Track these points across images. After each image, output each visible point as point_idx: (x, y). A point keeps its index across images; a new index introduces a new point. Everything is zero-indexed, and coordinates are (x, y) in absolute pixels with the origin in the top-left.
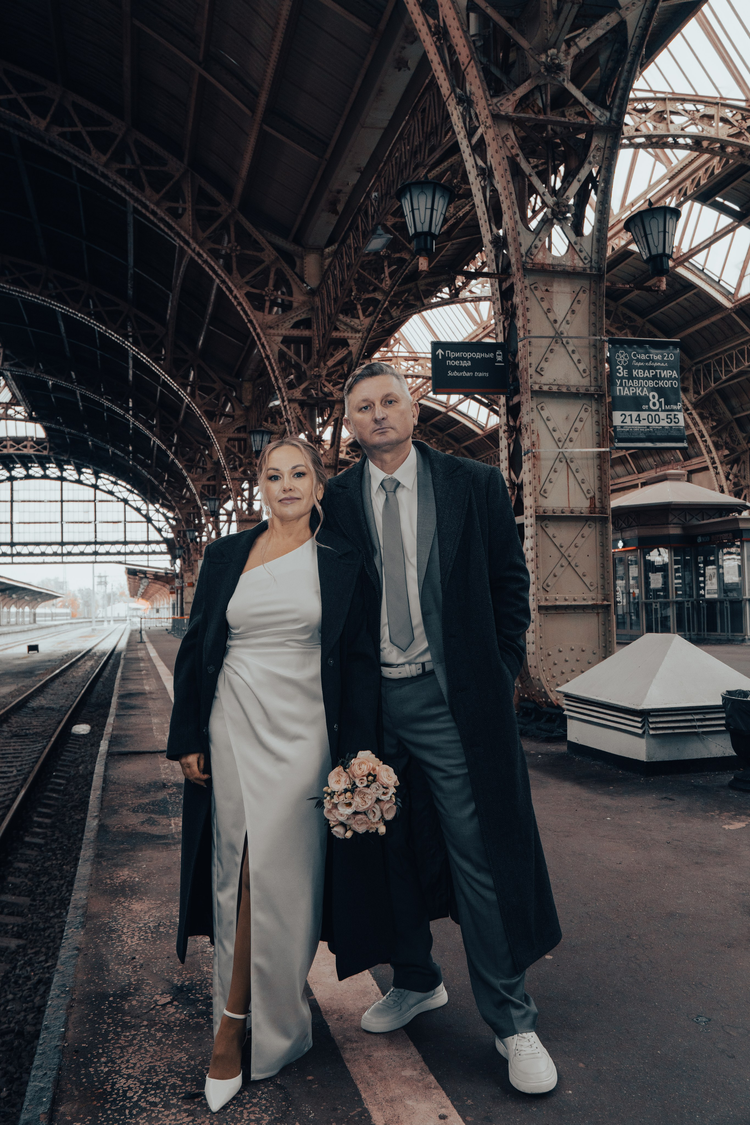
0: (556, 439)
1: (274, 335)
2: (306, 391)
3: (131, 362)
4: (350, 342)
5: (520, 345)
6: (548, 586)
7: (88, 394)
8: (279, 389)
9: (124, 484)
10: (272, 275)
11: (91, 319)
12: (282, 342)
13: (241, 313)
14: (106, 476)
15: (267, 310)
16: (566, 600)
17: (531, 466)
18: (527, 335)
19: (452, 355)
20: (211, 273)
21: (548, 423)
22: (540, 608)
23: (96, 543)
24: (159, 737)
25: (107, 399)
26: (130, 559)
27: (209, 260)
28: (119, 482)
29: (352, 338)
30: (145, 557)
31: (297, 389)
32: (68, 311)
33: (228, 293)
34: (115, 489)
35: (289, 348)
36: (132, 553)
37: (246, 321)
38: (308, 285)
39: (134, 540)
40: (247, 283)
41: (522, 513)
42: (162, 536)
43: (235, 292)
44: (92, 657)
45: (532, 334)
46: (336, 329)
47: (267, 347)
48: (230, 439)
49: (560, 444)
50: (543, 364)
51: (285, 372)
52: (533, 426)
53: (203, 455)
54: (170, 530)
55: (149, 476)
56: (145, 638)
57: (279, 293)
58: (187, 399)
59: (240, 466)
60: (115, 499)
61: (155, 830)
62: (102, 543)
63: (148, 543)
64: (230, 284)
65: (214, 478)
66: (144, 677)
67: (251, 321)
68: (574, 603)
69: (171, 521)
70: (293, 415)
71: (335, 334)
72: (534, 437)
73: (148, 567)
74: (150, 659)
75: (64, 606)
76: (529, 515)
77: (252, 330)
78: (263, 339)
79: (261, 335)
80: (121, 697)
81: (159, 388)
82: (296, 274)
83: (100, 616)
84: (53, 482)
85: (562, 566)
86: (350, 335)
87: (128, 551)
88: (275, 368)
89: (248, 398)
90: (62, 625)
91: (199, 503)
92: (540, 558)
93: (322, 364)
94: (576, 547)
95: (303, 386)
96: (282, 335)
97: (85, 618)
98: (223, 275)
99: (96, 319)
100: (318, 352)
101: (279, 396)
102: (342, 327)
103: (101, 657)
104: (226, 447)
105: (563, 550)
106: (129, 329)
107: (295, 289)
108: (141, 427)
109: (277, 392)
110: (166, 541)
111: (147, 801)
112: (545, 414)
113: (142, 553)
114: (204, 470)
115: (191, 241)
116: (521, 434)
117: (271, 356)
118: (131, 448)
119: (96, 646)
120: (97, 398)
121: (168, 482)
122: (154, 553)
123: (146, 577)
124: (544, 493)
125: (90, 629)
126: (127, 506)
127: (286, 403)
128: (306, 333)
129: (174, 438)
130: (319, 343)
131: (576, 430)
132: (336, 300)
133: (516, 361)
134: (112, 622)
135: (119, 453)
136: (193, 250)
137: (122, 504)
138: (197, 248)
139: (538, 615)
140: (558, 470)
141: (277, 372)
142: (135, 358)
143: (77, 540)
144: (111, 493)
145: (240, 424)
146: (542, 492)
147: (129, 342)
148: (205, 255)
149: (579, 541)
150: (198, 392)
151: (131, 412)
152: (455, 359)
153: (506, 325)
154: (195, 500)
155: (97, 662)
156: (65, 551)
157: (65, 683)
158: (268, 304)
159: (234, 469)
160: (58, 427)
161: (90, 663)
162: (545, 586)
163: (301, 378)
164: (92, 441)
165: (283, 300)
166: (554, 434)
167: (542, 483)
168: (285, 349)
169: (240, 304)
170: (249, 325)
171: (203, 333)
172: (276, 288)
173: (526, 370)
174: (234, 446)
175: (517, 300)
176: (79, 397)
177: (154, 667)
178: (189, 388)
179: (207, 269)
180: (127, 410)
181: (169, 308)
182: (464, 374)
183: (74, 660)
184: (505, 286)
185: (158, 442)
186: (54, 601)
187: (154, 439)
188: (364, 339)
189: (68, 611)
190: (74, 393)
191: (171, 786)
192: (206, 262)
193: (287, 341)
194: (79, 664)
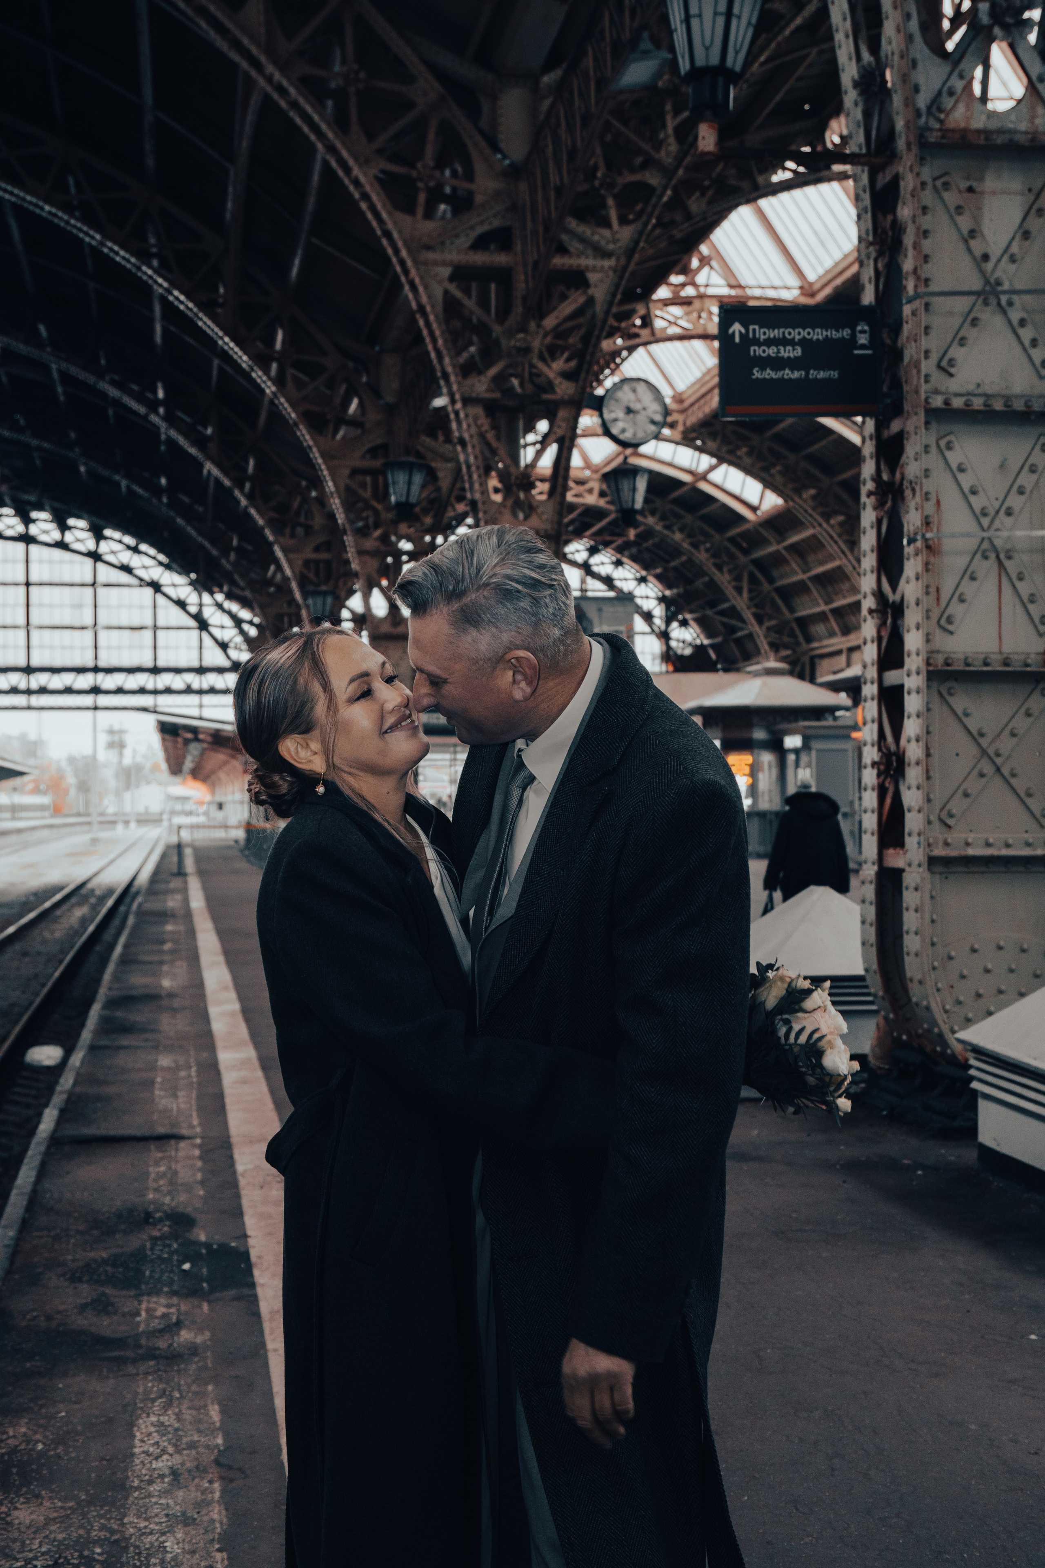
0: (978, 511)
1: (436, 263)
2: (500, 380)
3: (157, 308)
4: (592, 277)
5: (907, 310)
6: (951, 816)
7: (74, 370)
8: (446, 376)
9: (152, 551)
10: (431, 135)
11: (72, 216)
12: (451, 279)
13: (369, 216)
14: (117, 535)
15: (420, 211)
16: (988, 845)
17: (920, 568)
18: (922, 289)
19: (763, 334)
20: (306, 129)
21: (961, 477)
22: (933, 862)
23: (96, 670)
24: (164, 1102)
25: (113, 383)
26: (165, 702)
27: (302, 101)
28: (143, 547)
29: (594, 269)
30: (194, 699)
31: (483, 378)
32: (24, 199)
33: (340, 173)
34: (135, 561)
35: (467, 292)
36: (168, 691)
37: (379, 232)
38: (505, 157)
39: (172, 664)
40: (380, 152)
41: (900, 664)
42: (228, 657)
43: (356, 171)
44: (85, 899)
45: (933, 288)
46: (562, 250)
47: (421, 289)
48: (355, 472)
49: (985, 522)
50: (956, 352)
51: (457, 342)
52: (928, 485)
53: (305, 500)
54: (244, 646)
55: (200, 539)
56: (190, 865)
57: (447, 173)
58: (270, 389)
59: (377, 526)
60: (135, 581)
61: (106, 1326)
62: (109, 671)
63: (201, 670)
64: (345, 154)
65: (327, 546)
66: (166, 958)
67: (388, 234)
68: (1004, 852)
69: (246, 627)
70: (474, 430)
71: (559, 261)
72: (930, 508)
73: (201, 718)
74: (188, 915)
75: (37, 791)
76: (914, 668)
77: (390, 251)
78: (413, 273)
79: (409, 263)
80: (111, 1003)
81: (216, 362)
82: (481, 131)
83: (111, 810)
84: (10, 544)
85: (982, 775)
86: (590, 262)
87: (160, 686)
88: (437, 333)
89: (391, 386)
90: (33, 829)
91: (298, 595)
92: (935, 760)
93: (533, 325)
94: (1013, 735)
95: (493, 371)
96: (451, 263)
97: (79, 815)
98: (330, 135)
99: (83, 219)
100: (524, 299)
101: (445, 390)
102: (574, 246)
103: (103, 899)
104: (348, 489)
105: (984, 742)
106: (152, 241)
107: (479, 166)
108: (181, 440)
109: (442, 383)
110: (235, 666)
111: (104, 1255)
112: (954, 457)
113: (189, 690)
114: (308, 529)
115: (263, 59)
116: (903, 498)
117: (428, 309)
118: (163, 481)
119: (96, 874)
120: (91, 379)
121: (239, 550)
122: (212, 691)
123: (197, 739)
124: (946, 624)
125: (87, 837)
126: (159, 597)
127: (458, 406)
128: (501, 259)
129: (247, 463)
130: (526, 281)
131: (1021, 491)
132: (559, 191)
133: (899, 343)
134: (133, 825)
135: (140, 491)
136: (269, 79)
137: (149, 591)
138: (277, 76)
139: (927, 875)
140: (980, 575)
141: (440, 342)
142: (164, 300)
143: (58, 663)
144: (126, 569)
145: (376, 439)
146: (943, 622)
147: (150, 267)
148: (292, 91)
149: (1021, 723)
150: (290, 371)
151: (161, 410)
152: (769, 342)
153: (880, 266)
154: (290, 592)
155: (95, 909)
156: (34, 686)
157: (25, 954)
158: (422, 198)
159: (363, 533)
160: (15, 436)
161: (80, 912)
162: (944, 816)
163: (489, 353)
164: (86, 464)
165: (454, 189)
166: (973, 499)
167: (943, 603)
168: (458, 294)
169: (366, 197)
170: (385, 242)
171: (300, 252)
172: (440, 165)
173: (917, 365)
174: (363, 485)
175: (904, 212)
176: (55, 375)
177: (191, 933)
178: (274, 366)
179: (298, 121)
180: (153, 405)
181: (230, 197)
182: (787, 374)
183: (47, 905)
184: (883, 179)
185: (216, 472)
186: (17, 781)
187: (209, 467)
188: (620, 271)
189: (45, 800)
190: (47, 369)
191: (161, 1220)
192: (295, 105)
193: (460, 274)
194: (58, 912)
